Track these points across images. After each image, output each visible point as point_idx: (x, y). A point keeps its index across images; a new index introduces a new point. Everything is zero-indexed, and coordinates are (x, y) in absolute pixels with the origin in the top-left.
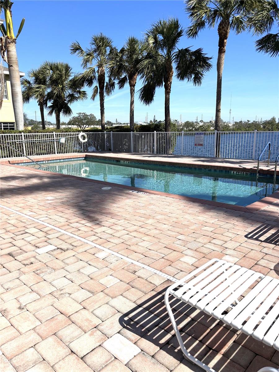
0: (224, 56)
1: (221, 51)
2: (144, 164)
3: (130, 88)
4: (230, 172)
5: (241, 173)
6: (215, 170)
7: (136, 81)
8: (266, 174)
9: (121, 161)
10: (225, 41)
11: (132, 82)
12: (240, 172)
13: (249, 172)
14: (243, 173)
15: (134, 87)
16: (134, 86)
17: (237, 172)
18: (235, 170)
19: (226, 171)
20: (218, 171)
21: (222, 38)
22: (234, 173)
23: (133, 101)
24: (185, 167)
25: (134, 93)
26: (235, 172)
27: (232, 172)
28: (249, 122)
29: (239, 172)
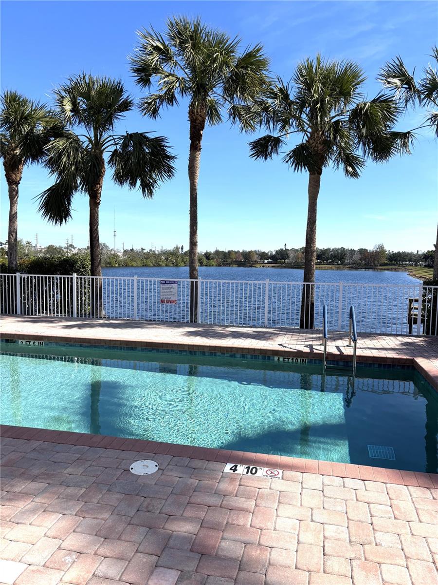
0: (201, 157)
1: (195, 147)
2: (81, 346)
3: (7, 186)
4: (272, 358)
5: (293, 359)
6: (243, 356)
7: (22, 175)
8: (337, 361)
9: (20, 341)
10: (201, 132)
11: (14, 176)
12: (291, 358)
13: (307, 357)
14: (297, 359)
15: (17, 186)
16: (17, 183)
17: (284, 358)
18: (282, 356)
19: (264, 358)
20: (249, 356)
21: (197, 127)
22: (279, 359)
23: (16, 213)
24: (180, 351)
25: (18, 197)
26: (281, 359)
27: (276, 358)
28: (144, 251)
29: (288, 359)
